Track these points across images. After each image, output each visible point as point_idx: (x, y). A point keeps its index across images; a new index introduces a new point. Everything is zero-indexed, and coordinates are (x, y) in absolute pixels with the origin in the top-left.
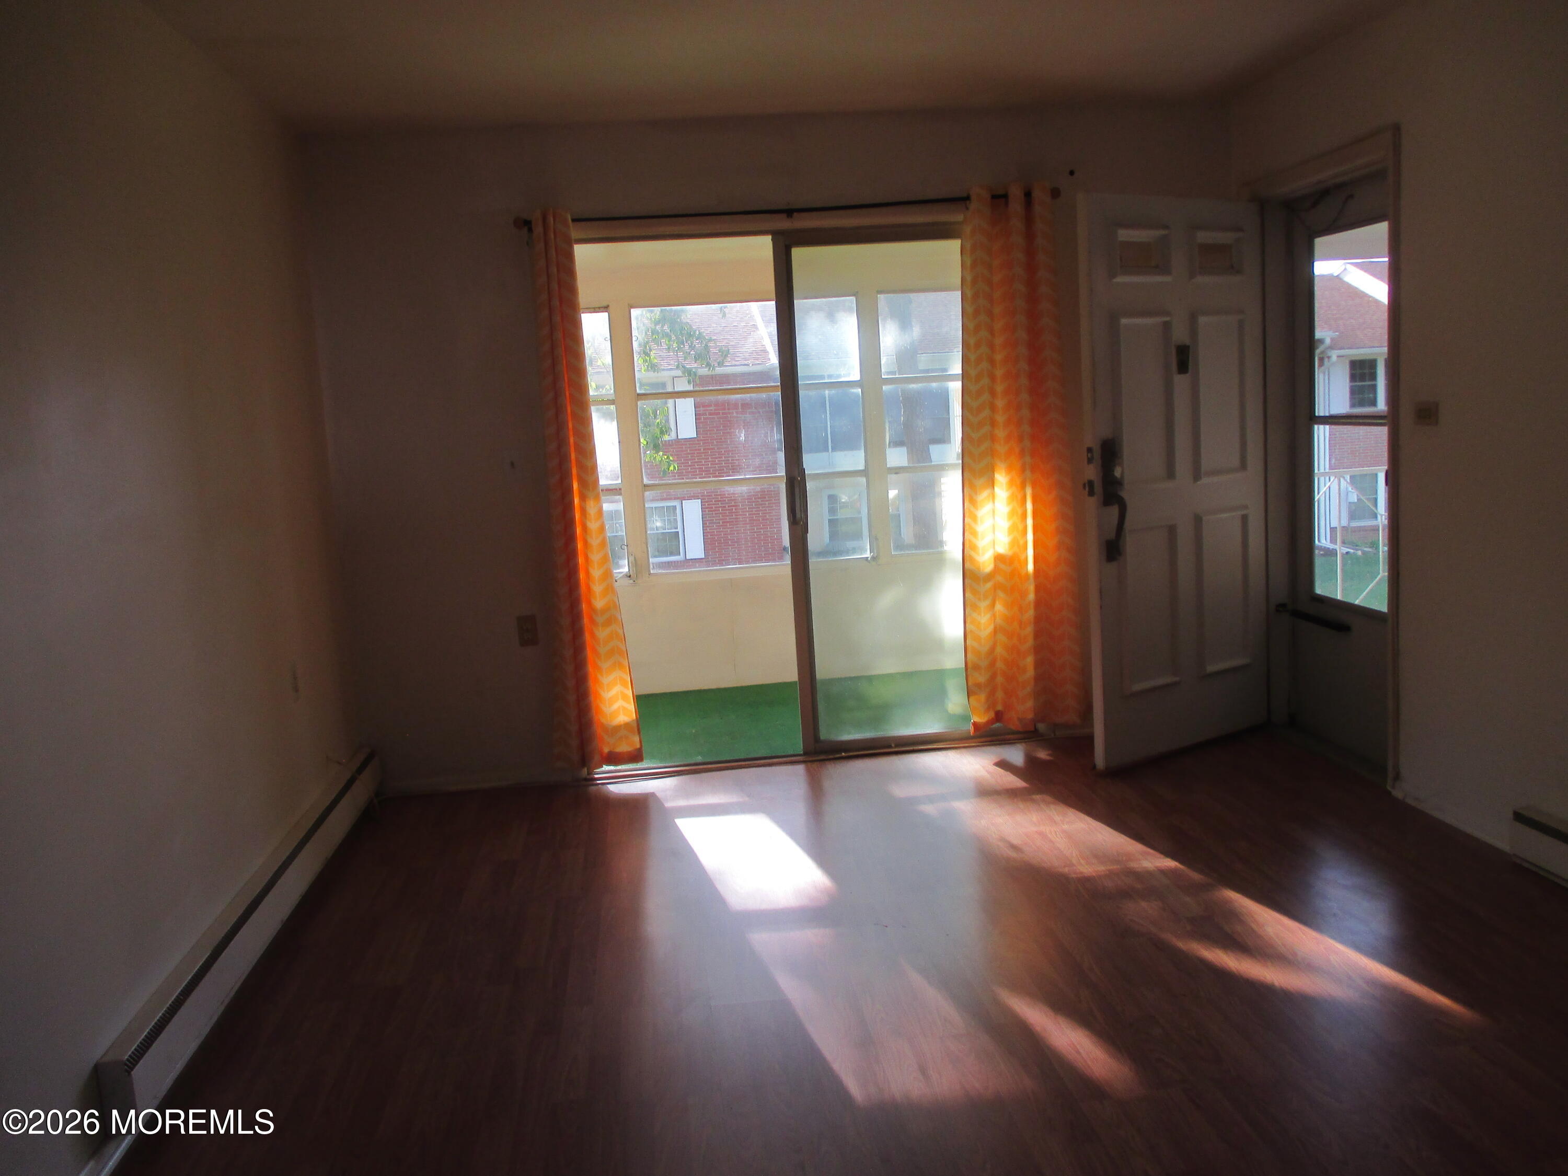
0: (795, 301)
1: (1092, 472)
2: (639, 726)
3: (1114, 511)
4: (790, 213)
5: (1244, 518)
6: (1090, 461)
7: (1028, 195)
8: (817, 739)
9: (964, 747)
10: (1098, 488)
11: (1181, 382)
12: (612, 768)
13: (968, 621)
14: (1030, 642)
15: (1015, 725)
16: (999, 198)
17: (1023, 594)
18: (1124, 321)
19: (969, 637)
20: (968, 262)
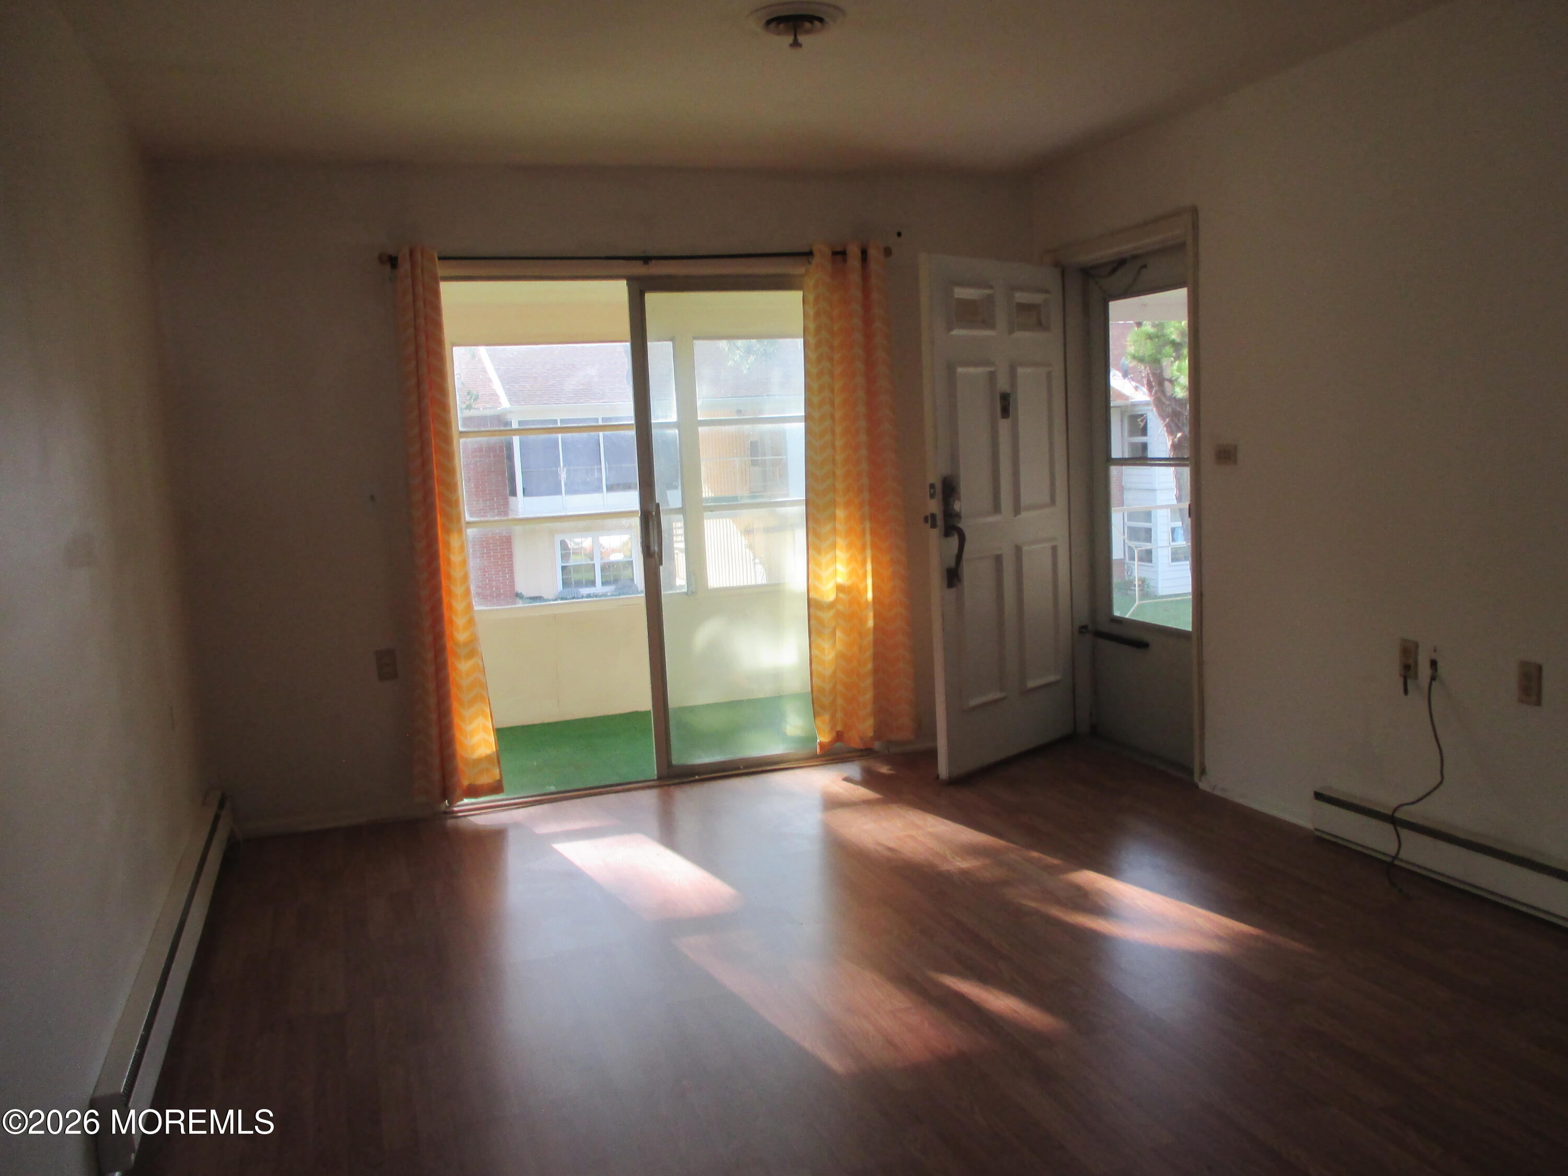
0: (648, 343)
1: (934, 506)
2: (497, 758)
3: (954, 541)
4: (646, 259)
5: (1054, 549)
6: (932, 496)
7: (864, 253)
8: (669, 764)
9: (808, 766)
10: (940, 521)
11: (1004, 425)
12: (473, 800)
13: (813, 646)
14: (870, 666)
15: (856, 743)
16: (840, 255)
17: (863, 621)
18: (960, 370)
19: (814, 661)
20: (811, 312)
